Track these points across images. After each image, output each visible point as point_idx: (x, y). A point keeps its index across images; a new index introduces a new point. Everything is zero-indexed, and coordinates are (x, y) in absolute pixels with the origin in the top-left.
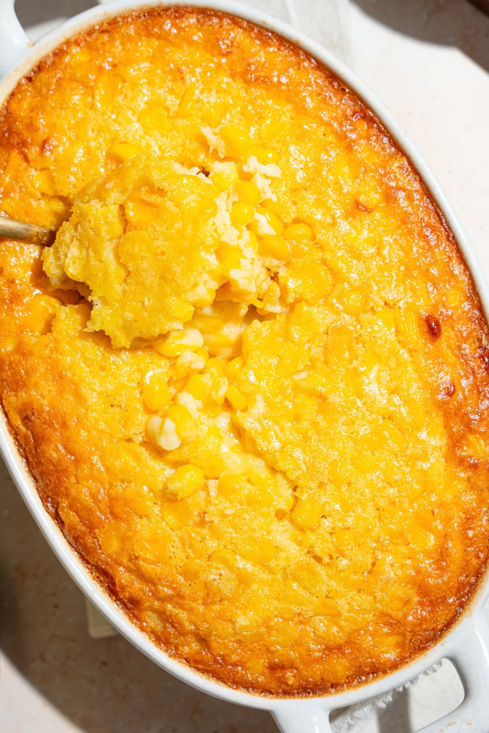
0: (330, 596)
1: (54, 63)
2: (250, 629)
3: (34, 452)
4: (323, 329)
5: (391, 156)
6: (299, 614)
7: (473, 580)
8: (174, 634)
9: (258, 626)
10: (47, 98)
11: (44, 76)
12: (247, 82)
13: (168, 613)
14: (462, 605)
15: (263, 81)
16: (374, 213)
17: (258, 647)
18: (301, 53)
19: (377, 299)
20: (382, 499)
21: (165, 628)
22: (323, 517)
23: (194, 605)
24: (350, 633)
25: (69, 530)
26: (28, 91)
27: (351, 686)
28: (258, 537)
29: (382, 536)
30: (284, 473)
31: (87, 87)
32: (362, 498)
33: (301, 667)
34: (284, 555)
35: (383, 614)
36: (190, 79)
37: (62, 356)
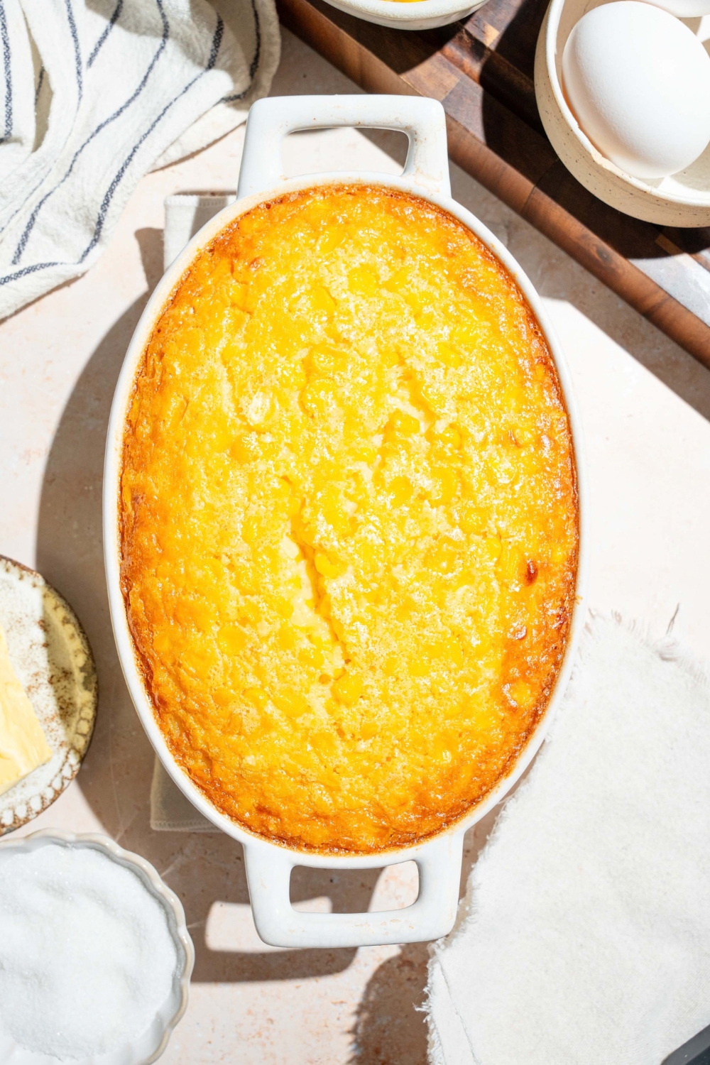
0: (338, 770)
1: (295, 201)
2: (254, 770)
3: (130, 532)
4: (434, 532)
5: (555, 408)
6: (303, 775)
7: (466, 806)
8: (186, 745)
9: (263, 771)
10: (275, 226)
11: (282, 208)
12: (459, 286)
13: (187, 725)
14: (448, 822)
15: (472, 292)
16: (522, 449)
17: (254, 788)
18: (514, 285)
19: (492, 526)
20: (421, 706)
21: (181, 735)
22: (361, 697)
23: (213, 728)
24: (341, 810)
25: (132, 615)
26: (263, 215)
27: (322, 852)
28: (296, 691)
29: (407, 738)
30: (344, 645)
31: (315, 231)
32: (404, 696)
33: (286, 820)
34: (313, 718)
35: (378, 805)
36: (409, 260)
37: (188, 455)
